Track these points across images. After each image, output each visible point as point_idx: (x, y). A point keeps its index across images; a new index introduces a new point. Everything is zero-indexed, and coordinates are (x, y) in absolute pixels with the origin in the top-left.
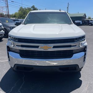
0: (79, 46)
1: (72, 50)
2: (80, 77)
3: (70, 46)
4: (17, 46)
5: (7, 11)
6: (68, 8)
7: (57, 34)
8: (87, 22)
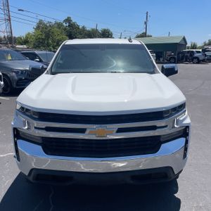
0: (174, 127)
1: (159, 137)
2: (176, 192)
3: (154, 128)
4: (36, 128)
5: (8, 30)
6: (146, 23)
7: (126, 101)
8: (189, 55)
